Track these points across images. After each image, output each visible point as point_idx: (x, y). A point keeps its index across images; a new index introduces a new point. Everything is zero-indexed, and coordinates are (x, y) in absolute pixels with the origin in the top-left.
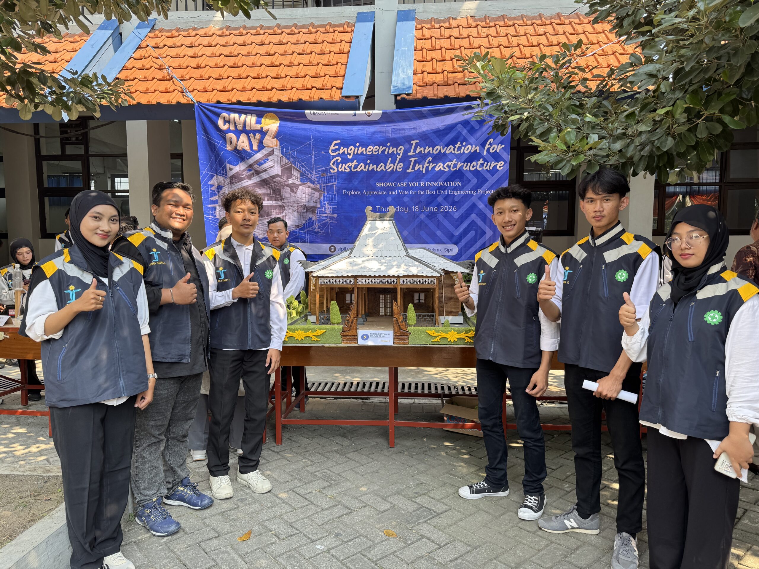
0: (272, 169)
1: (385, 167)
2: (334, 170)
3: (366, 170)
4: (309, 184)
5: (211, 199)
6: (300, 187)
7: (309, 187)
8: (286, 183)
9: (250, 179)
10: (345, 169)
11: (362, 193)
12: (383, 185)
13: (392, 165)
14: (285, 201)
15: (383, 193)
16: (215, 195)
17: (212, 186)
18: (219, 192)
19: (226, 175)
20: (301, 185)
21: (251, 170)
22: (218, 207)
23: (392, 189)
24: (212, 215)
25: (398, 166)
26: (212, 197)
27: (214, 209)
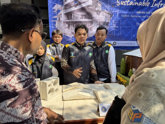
0: (88, 2)
1: (142, 4)
2: (118, 4)
3: (133, 5)
4: (106, 11)
5: (54, 17)
6: (101, 12)
7: (106, 12)
8: (95, 10)
9: (76, 7)
10: (124, 4)
11: (130, 16)
12: (140, 13)
13: (145, 3)
14: (93, 19)
15: (140, 17)
16: (56, 15)
17: (54, 10)
18: (58, 13)
19: (63, 4)
20: (102, 11)
21: (77, 2)
22: (57, 22)
23: (144, 15)
24: (54, 26)
25: (148, 4)
26: (54, 16)
27: (55, 23)
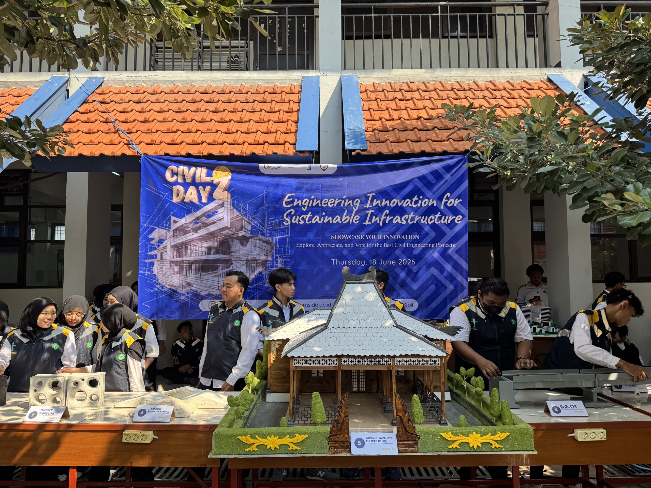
0: (221, 222)
1: (341, 220)
2: (287, 222)
3: (321, 222)
4: (260, 236)
5: (150, 253)
6: (250, 240)
7: (260, 240)
8: (235, 236)
9: (196, 232)
10: (299, 221)
11: (316, 245)
12: (339, 237)
13: (348, 217)
14: (233, 254)
15: (339, 246)
16: (155, 249)
17: (152, 239)
18: (159, 246)
19: (170, 228)
20: (251, 237)
21: (198, 223)
22: (156, 263)
23: (349, 241)
24: (149, 270)
25: (355, 219)
26: (151, 251)
27: (152, 264)
